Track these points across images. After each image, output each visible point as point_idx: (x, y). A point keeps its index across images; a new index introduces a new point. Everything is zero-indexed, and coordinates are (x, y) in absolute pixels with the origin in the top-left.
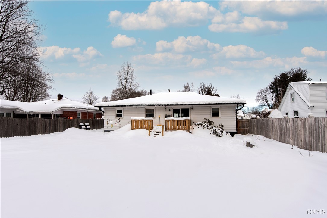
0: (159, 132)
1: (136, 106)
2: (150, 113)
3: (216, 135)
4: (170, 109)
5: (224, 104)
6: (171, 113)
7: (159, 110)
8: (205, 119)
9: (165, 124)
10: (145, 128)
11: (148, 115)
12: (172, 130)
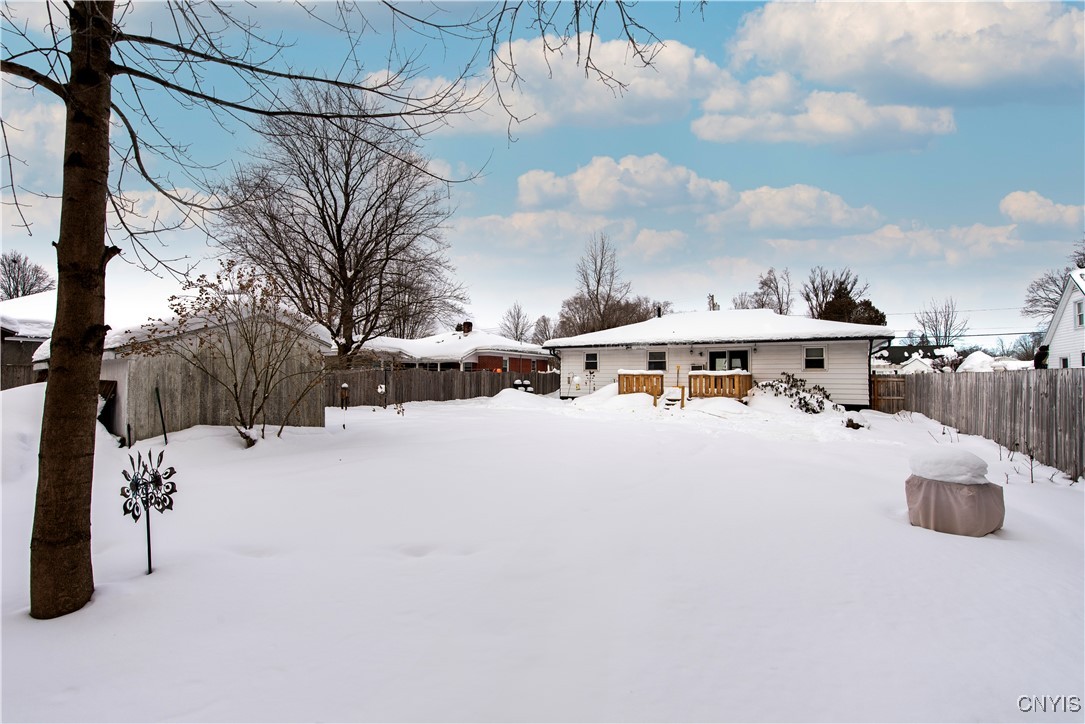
0: (675, 400)
1: (627, 345)
2: (657, 361)
3: (804, 409)
4: (703, 351)
5: (836, 339)
6: (705, 360)
7: (678, 353)
8: (784, 374)
9: (688, 384)
10: (647, 392)
11: (652, 366)
12: (702, 396)
